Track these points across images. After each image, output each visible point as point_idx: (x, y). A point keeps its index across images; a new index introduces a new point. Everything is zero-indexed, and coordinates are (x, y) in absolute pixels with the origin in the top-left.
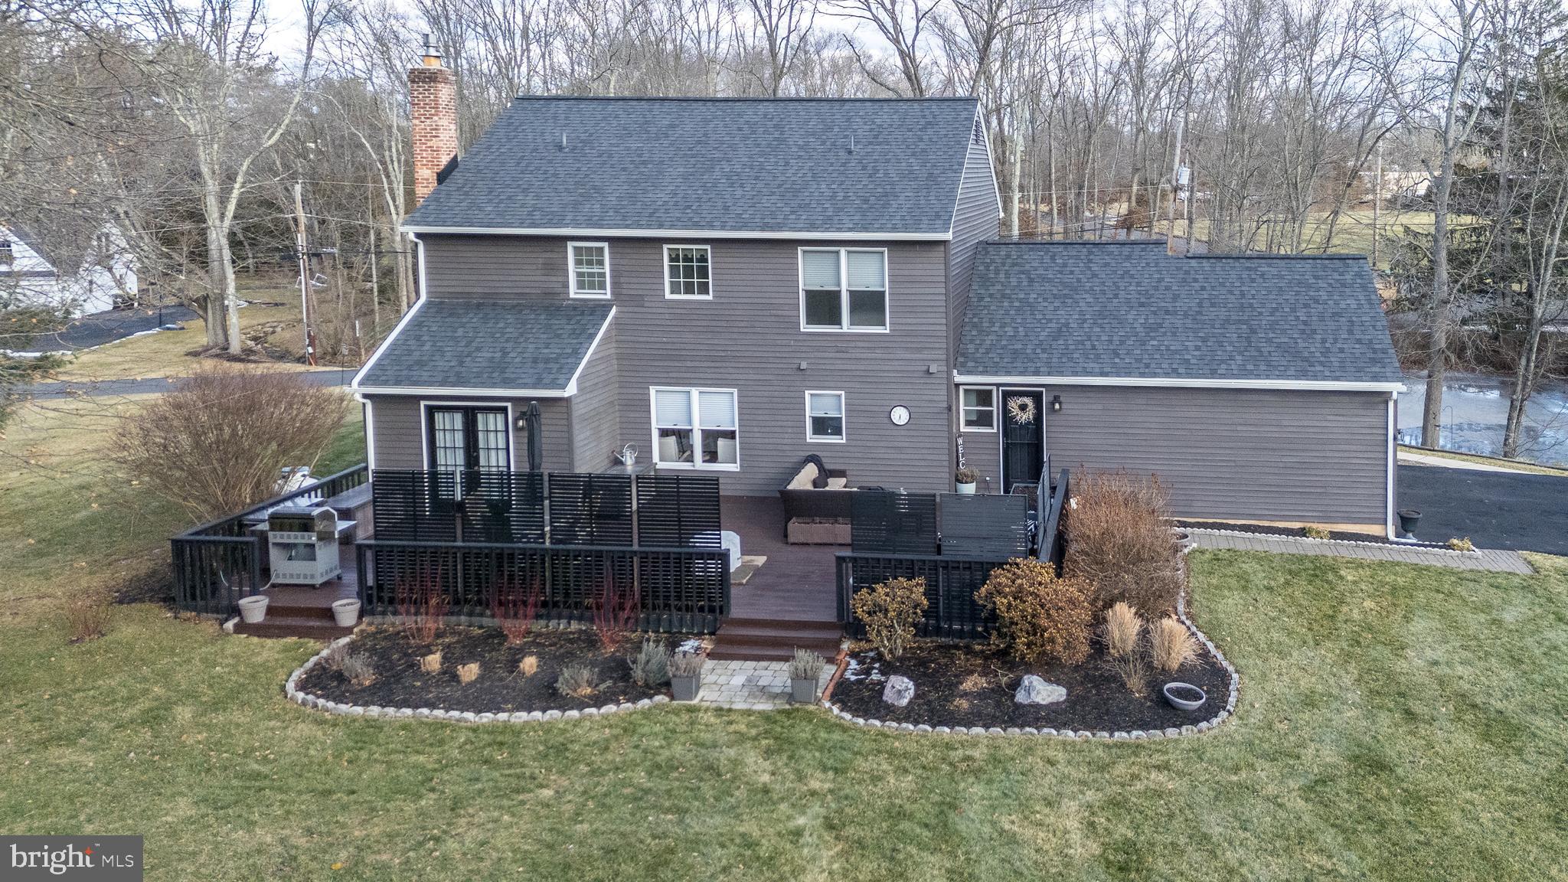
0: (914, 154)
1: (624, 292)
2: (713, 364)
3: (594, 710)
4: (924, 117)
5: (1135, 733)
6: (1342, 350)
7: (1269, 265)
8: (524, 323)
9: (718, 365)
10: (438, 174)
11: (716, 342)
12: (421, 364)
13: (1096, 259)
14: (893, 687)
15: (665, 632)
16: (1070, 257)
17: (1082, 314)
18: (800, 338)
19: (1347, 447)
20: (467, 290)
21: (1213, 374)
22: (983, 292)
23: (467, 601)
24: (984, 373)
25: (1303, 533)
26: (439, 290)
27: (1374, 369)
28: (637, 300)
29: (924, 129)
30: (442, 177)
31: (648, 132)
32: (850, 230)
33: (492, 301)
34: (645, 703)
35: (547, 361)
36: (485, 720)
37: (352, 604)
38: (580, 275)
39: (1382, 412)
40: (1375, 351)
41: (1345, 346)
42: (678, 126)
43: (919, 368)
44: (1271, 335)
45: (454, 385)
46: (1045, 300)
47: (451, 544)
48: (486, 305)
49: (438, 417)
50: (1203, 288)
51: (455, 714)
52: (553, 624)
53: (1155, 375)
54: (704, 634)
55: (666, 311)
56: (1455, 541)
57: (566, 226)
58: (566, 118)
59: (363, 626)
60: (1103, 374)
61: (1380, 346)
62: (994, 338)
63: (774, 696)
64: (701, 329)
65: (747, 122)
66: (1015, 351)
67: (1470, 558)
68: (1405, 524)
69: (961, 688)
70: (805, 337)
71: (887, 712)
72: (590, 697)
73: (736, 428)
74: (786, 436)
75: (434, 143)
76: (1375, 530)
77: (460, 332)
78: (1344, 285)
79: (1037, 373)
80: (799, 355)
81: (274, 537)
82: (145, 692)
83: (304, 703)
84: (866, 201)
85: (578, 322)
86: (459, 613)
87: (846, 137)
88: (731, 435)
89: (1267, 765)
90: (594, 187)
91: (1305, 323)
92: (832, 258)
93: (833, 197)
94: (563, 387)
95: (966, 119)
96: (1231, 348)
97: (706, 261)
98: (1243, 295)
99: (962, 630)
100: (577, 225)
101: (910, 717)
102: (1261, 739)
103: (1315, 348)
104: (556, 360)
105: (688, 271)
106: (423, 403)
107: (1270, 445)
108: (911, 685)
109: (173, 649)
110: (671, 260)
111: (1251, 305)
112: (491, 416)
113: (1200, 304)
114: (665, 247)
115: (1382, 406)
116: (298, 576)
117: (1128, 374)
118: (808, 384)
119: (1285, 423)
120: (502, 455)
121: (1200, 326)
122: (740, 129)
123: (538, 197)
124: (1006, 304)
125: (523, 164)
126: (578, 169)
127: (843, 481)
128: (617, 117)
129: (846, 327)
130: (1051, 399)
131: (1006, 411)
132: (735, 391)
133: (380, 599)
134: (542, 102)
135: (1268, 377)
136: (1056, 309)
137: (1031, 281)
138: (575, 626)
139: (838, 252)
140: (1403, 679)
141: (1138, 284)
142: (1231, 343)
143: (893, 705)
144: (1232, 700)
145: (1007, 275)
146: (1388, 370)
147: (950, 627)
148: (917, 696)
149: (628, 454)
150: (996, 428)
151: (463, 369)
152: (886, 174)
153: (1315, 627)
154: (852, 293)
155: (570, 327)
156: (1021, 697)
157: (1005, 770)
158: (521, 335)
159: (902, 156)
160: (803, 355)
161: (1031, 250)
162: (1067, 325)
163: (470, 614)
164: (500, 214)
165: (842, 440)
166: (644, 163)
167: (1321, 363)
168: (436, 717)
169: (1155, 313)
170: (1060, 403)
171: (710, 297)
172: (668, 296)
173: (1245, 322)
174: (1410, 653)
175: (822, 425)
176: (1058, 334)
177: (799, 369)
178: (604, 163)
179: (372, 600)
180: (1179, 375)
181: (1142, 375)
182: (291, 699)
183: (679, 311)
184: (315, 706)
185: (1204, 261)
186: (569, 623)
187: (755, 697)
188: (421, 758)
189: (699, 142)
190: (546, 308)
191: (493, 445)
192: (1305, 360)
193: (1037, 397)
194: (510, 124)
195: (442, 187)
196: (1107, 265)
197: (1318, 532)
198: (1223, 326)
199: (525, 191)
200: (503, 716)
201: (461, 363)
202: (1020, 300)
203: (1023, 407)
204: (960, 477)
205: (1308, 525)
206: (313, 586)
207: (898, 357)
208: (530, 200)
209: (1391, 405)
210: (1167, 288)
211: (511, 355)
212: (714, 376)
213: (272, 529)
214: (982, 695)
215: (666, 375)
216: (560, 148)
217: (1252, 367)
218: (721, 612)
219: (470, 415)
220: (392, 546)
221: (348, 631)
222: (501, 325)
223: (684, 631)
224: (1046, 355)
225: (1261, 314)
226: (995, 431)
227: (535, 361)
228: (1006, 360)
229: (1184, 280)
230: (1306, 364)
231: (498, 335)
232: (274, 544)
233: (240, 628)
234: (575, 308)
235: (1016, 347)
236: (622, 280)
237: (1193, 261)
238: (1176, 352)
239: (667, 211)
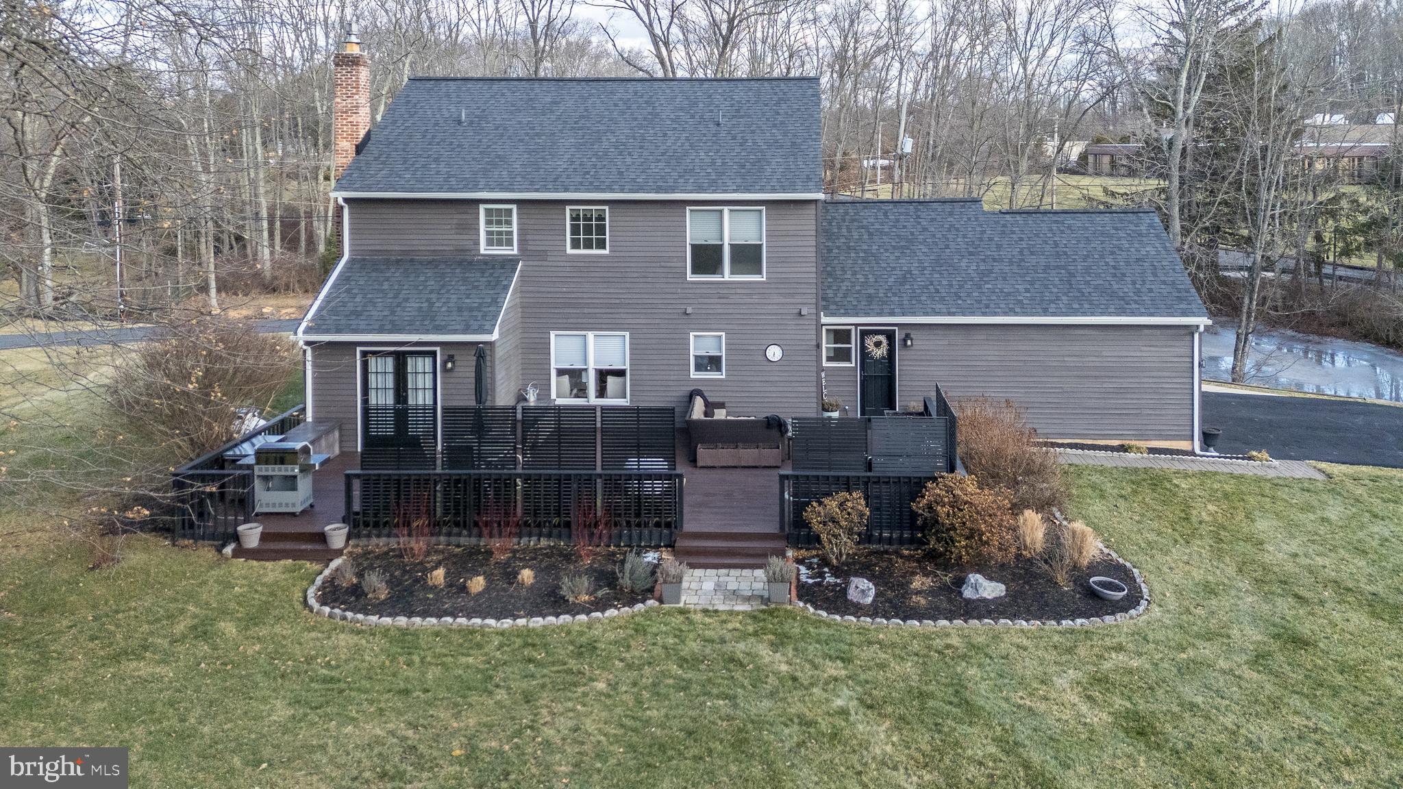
0: (775, 126)
1: (530, 248)
2: (608, 311)
3: (598, 614)
4: (776, 94)
5: (1079, 621)
6: (1151, 290)
7: (1074, 219)
8: (443, 276)
9: (613, 311)
10: (357, 146)
11: (612, 291)
12: (356, 314)
13: (923, 215)
14: (857, 587)
15: (625, 546)
16: (901, 214)
17: (920, 261)
18: (687, 286)
19: (1160, 374)
20: (385, 248)
21: (1045, 312)
22: (830, 244)
23: (445, 523)
24: (846, 314)
25: (1123, 449)
26: (358, 248)
27: (1181, 306)
28: (542, 255)
29: (778, 103)
30: (359, 149)
31: (534, 108)
32: (735, 191)
33: (409, 258)
34: (639, 607)
35: (471, 310)
36: (506, 626)
37: (339, 529)
38: (489, 233)
39: (1188, 343)
40: (1179, 291)
41: (1153, 287)
42: (560, 103)
43: (791, 311)
44: (1089, 279)
45: (390, 332)
46: (886, 250)
47: (431, 472)
48: (407, 262)
49: (372, 361)
50: (1021, 239)
51: (478, 621)
52: (524, 541)
53: (995, 314)
54: (661, 547)
55: (568, 264)
56: (1254, 453)
57: (481, 190)
58: (458, 96)
59: (349, 549)
60: (950, 314)
61: (1182, 287)
62: (849, 284)
63: (748, 599)
64: (598, 280)
65: (621, 99)
66: (870, 296)
67: (1269, 467)
68: (1208, 439)
69: (912, 587)
70: (690, 286)
71: (857, 610)
72: (591, 603)
73: (627, 367)
74: (672, 373)
75: (353, 118)
76: (1184, 445)
77: (386, 286)
78: (1140, 235)
79: (892, 314)
80: (685, 301)
81: (260, 470)
82: (182, 611)
83: (331, 616)
84: (743, 166)
85: (491, 275)
86: (439, 534)
87: (711, 111)
88: (620, 373)
89: (1207, 644)
90: (498, 157)
91: (1114, 267)
92: (715, 216)
93: (713, 163)
94: (491, 332)
95: (813, 96)
96: (1056, 290)
97: (604, 219)
98: (1056, 245)
99: (891, 538)
100: (492, 190)
101: (877, 613)
102: (1188, 623)
103: (1128, 289)
104: (478, 309)
105: (588, 230)
106: (359, 349)
107: (1093, 374)
108: (871, 585)
109: (184, 573)
110: (573, 219)
111: (1065, 253)
112: (420, 360)
113: (1021, 253)
114: (568, 208)
115: (1188, 338)
116: (280, 505)
117: (973, 314)
118: (693, 326)
119: (1105, 354)
120: (429, 394)
121: (1025, 271)
122: (616, 105)
123: (448, 165)
124: (853, 255)
125: (429, 136)
126: (480, 141)
127: (724, 411)
128: (503, 94)
129: (727, 276)
130: (904, 336)
131: (863, 347)
132: (627, 334)
133: (366, 525)
134: (432, 82)
135: (1093, 314)
136: (898, 258)
137: (870, 234)
138: (544, 542)
139: (721, 211)
140: (1276, 569)
141: (964, 236)
142: (1055, 286)
143: (859, 603)
144: (1145, 590)
145: (849, 230)
146: (1194, 306)
147: (881, 534)
148: (877, 595)
149: (531, 391)
150: (853, 363)
151: (396, 318)
152: (755, 143)
153: (1178, 527)
154: (732, 246)
155: (484, 279)
156: (968, 593)
157: (986, 655)
158: (443, 286)
159: (764, 127)
160: (689, 301)
161: (865, 208)
162: (910, 272)
163: (449, 534)
164: (420, 181)
165: (722, 376)
166: (537, 134)
167: (1136, 302)
168: (460, 625)
169: (984, 261)
170: (912, 340)
171: (606, 252)
172: (569, 251)
173: (1063, 268)
174: (1267, 546)
176: (903, 281)
177: (685, 313)
178: (502, 135)
179: (357, 524)
180: (1016, 314)
181: (984, 314)
182: (317, 613)
183: (579, 264)
184: (344, 618)
185: (1017, 216)
186: (539, 540)
187: (731, 600)
188: (470, 660)
189: (583, 117)
190: (460, 263)
191: (420, 385)
192: (1122, 299)
193: (890, 336)
194: (408, 102)
195: (361, 157)
196: (933, 220)
197: (1138, 448)
198: (1045, 271)
199: (437, 160)
200: (521, 622)
201: (393, 313)
202: (865, 251)
203: (878, 344)
204: (826, 407)
205: (1127, 442)
206: (293, 514)
207: (775, 301)
208: (443, 168)
209: (1196, 336)
210: (991, 239)
211: (437, 305)
212: (609, 321)
213: (258, 463)
214: (932, 592)
215: (565, 321)
216: (460, 122)
217: (1077, 306)
218: (676, 527)
219: (400, 360)
220: (379, 475)
221: (339, 553)
222: (422, 278)
223: (643, 544)
224: (897, 298)
225: (1075, 260)
226: (853, 365)
227: (460, 310)
228: (863, 303)
229: (1003, 232)
230: (1122, 302)
231: (421, 288)
232: (259, 476)
233: (239, 553)
234: (486, 263)
235: (869, 291)
236: (529, 237)
237: (1007, 216)
238: (1009, 294)
239: (568, 177)
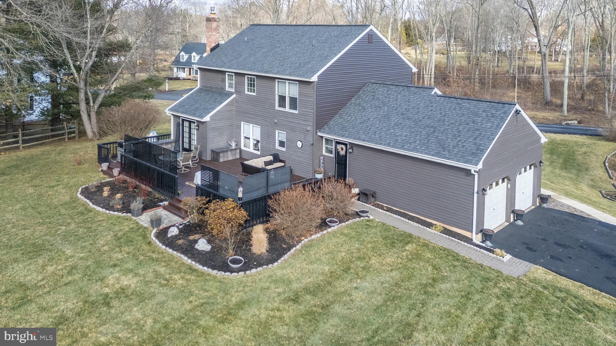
0: (330, 47)
1: (237, 89)
8: (212, 97)
9: (256, 117)
10: (211, 49)
11: (256, 109)
20: (207, 85)
24: (331, 134)
25: (431, 226)
26: (202, 84)
28: (239, 93)
29: (343, 37)
32: (289, 75)
39: (472, 179)
40: (478, 150)
42: (279, 35)
43: (305, 128)
45: (184, 113)
48: (209, 90)
49: (185, 122)
50: (431, 110)
55: (246, 97)
56: (497, 250)
57: (223, 67)
60: (363, 141)
62: (342, 120)
64: (253, 105)
66: (344, 127)
68: (486, 236)
69: (190, 237)
70: (277, 111)
71: (163, 237)
73: (260, 140)
74: (271, 145)
75: (210, 40)
77: (197, 98)
78: (493, 116)
79: (343, 136)
85: (222, 97)
91: (459, 132)
94: (205, 118)
95: (359, 33)
96: (419, 138)
97: (255, 82)
100: (228, 68)
104: (208, 109)
105: (251, 85)
106: (181, 118)
108: (176, 231)
110: (247, 81)
114: (246, 76)
117: (372, 142)
118: (278, 128)
122: (292, 36)
124: (357, 107)
125: (233, 47)
126: (243, 49)
127: (282, 164)
129: (287, 109)
130: (350, 148)
131: (336, 149)
132: (260, 127)
134: (255, 26)
135: (421, 153)
139: (286, 83)
145: (367, 96)
148: (176, 235)
149: (233, 143)
150: (333, 155)
154: (289, 97)
155: (219, 99)
160: (276, 117)
161: (384, 86)
162: (369, 119)
164: (214, 63)
165: (285, 150)
170: (353, 150)
171: (255, 94)
172: (246, 92)
173: (435, 127)
175: (282, 144)
176: (363, 122)
177: (275, 122)
178: (250, 47)
181: (376, 143)
189: (278, 41)
190: (220, 93)
191: (193, 133)
193: (346, 146)
197: (436, 228)
198: (424, 128)
199: (226, 55)
201: (190, 107)
202: (363, 107)
203: (342, 149)
205: (440, 224)
207: (300, 122)
208: (224, 59)
211: (201, 106)
212: (255, 121)
214: (190, 241)
215: (245, 119)
216: (245, 42)
217: (419, 148)
218: (175, 195)
219: (190, 123)
221: (114, 177)
222: (207, 97)
224: (352, 130)
225: (444, 125)
227: (204, 109)
228: (338, 129)
230: (442, 150)
231: (204, 100)
233: (102, 171)
234: (226, 94)
235: (346, 125)
236: (237, 86)
238: (397, 136)
239: (249, 64)
